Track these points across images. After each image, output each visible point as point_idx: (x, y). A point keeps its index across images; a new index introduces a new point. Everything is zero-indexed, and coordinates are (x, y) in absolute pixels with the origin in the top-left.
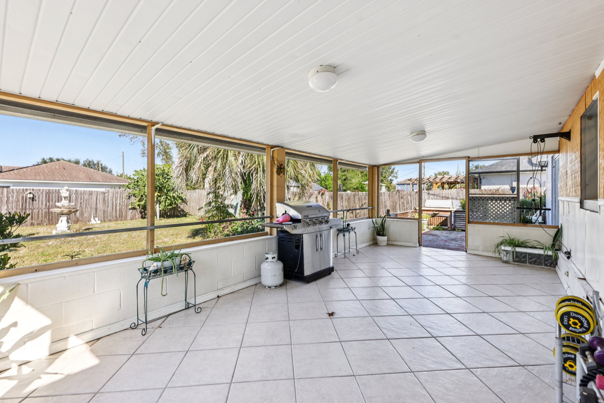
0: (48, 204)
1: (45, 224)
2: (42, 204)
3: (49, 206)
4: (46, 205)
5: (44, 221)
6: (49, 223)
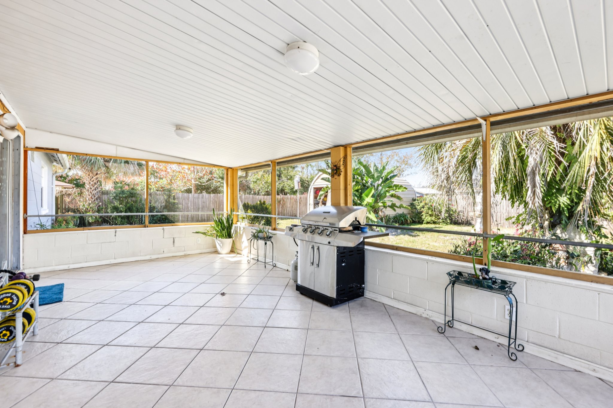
0: (508, 209)
1: (506, 227)
2: (503, 209)
3: (509, 210)
4: (506, 209)
5: (506, 224)
6: (510, 226)
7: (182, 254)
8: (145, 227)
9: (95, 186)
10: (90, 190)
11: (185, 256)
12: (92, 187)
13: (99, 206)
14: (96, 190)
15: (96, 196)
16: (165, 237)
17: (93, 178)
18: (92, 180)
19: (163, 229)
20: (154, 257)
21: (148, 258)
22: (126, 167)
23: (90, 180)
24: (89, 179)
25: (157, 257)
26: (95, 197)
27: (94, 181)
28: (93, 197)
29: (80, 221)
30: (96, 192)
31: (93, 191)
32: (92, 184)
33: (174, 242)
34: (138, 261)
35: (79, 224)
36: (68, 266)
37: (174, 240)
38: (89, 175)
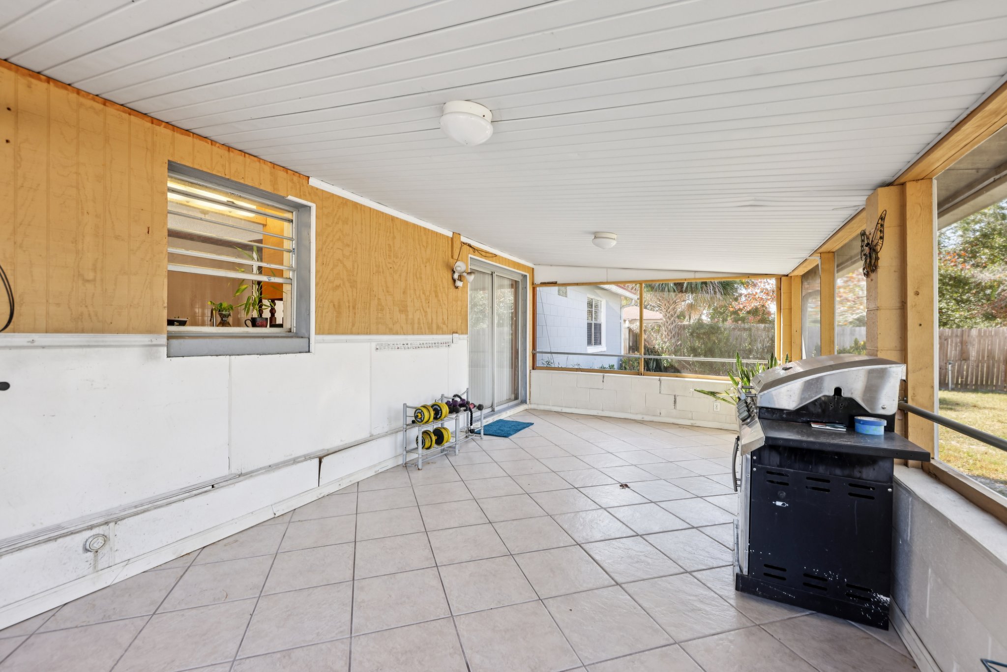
7: (688, 422)
8: (639, 375)
9: (672, 319)
10: (666, 324)
11: (692, 427)
12: (668, 320)
13: (677, 346)
14: (673, 323)
15: (673, 333)
16: (662, 392)
17: (669, 308)
18: (669, 311)
19: (660, 380)
20: (647, 418)
21: (639, 417)
22: (703, 290)
23: (667, 311)
24: (665, 310)
25: (651, 420)
26: (671, 333)
27: (671, 313)
28: (669, 334)
29: (656, 365)
30: (672, 326)
31: (669, 325)
32: (668, 317)
33: (675, 402)
34: (628, 419)
35: (655, 368)
36: (561, 408)
37: (675, 399)
38: (665, 305)
